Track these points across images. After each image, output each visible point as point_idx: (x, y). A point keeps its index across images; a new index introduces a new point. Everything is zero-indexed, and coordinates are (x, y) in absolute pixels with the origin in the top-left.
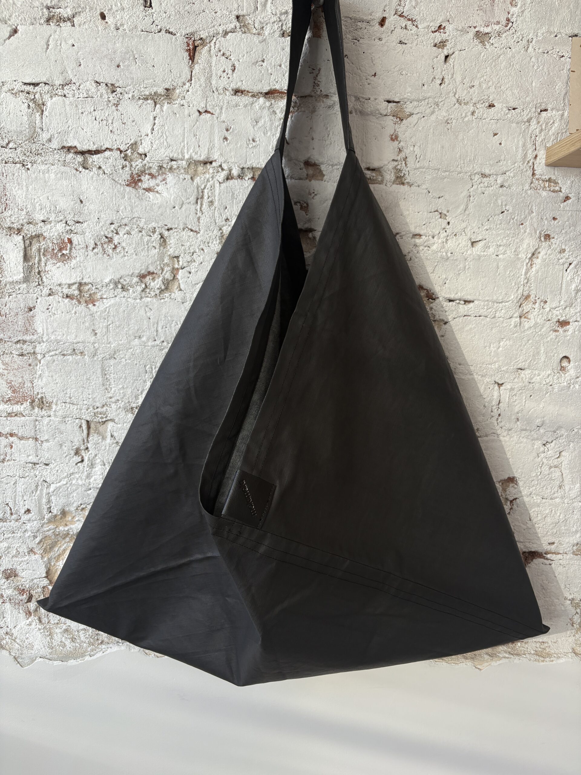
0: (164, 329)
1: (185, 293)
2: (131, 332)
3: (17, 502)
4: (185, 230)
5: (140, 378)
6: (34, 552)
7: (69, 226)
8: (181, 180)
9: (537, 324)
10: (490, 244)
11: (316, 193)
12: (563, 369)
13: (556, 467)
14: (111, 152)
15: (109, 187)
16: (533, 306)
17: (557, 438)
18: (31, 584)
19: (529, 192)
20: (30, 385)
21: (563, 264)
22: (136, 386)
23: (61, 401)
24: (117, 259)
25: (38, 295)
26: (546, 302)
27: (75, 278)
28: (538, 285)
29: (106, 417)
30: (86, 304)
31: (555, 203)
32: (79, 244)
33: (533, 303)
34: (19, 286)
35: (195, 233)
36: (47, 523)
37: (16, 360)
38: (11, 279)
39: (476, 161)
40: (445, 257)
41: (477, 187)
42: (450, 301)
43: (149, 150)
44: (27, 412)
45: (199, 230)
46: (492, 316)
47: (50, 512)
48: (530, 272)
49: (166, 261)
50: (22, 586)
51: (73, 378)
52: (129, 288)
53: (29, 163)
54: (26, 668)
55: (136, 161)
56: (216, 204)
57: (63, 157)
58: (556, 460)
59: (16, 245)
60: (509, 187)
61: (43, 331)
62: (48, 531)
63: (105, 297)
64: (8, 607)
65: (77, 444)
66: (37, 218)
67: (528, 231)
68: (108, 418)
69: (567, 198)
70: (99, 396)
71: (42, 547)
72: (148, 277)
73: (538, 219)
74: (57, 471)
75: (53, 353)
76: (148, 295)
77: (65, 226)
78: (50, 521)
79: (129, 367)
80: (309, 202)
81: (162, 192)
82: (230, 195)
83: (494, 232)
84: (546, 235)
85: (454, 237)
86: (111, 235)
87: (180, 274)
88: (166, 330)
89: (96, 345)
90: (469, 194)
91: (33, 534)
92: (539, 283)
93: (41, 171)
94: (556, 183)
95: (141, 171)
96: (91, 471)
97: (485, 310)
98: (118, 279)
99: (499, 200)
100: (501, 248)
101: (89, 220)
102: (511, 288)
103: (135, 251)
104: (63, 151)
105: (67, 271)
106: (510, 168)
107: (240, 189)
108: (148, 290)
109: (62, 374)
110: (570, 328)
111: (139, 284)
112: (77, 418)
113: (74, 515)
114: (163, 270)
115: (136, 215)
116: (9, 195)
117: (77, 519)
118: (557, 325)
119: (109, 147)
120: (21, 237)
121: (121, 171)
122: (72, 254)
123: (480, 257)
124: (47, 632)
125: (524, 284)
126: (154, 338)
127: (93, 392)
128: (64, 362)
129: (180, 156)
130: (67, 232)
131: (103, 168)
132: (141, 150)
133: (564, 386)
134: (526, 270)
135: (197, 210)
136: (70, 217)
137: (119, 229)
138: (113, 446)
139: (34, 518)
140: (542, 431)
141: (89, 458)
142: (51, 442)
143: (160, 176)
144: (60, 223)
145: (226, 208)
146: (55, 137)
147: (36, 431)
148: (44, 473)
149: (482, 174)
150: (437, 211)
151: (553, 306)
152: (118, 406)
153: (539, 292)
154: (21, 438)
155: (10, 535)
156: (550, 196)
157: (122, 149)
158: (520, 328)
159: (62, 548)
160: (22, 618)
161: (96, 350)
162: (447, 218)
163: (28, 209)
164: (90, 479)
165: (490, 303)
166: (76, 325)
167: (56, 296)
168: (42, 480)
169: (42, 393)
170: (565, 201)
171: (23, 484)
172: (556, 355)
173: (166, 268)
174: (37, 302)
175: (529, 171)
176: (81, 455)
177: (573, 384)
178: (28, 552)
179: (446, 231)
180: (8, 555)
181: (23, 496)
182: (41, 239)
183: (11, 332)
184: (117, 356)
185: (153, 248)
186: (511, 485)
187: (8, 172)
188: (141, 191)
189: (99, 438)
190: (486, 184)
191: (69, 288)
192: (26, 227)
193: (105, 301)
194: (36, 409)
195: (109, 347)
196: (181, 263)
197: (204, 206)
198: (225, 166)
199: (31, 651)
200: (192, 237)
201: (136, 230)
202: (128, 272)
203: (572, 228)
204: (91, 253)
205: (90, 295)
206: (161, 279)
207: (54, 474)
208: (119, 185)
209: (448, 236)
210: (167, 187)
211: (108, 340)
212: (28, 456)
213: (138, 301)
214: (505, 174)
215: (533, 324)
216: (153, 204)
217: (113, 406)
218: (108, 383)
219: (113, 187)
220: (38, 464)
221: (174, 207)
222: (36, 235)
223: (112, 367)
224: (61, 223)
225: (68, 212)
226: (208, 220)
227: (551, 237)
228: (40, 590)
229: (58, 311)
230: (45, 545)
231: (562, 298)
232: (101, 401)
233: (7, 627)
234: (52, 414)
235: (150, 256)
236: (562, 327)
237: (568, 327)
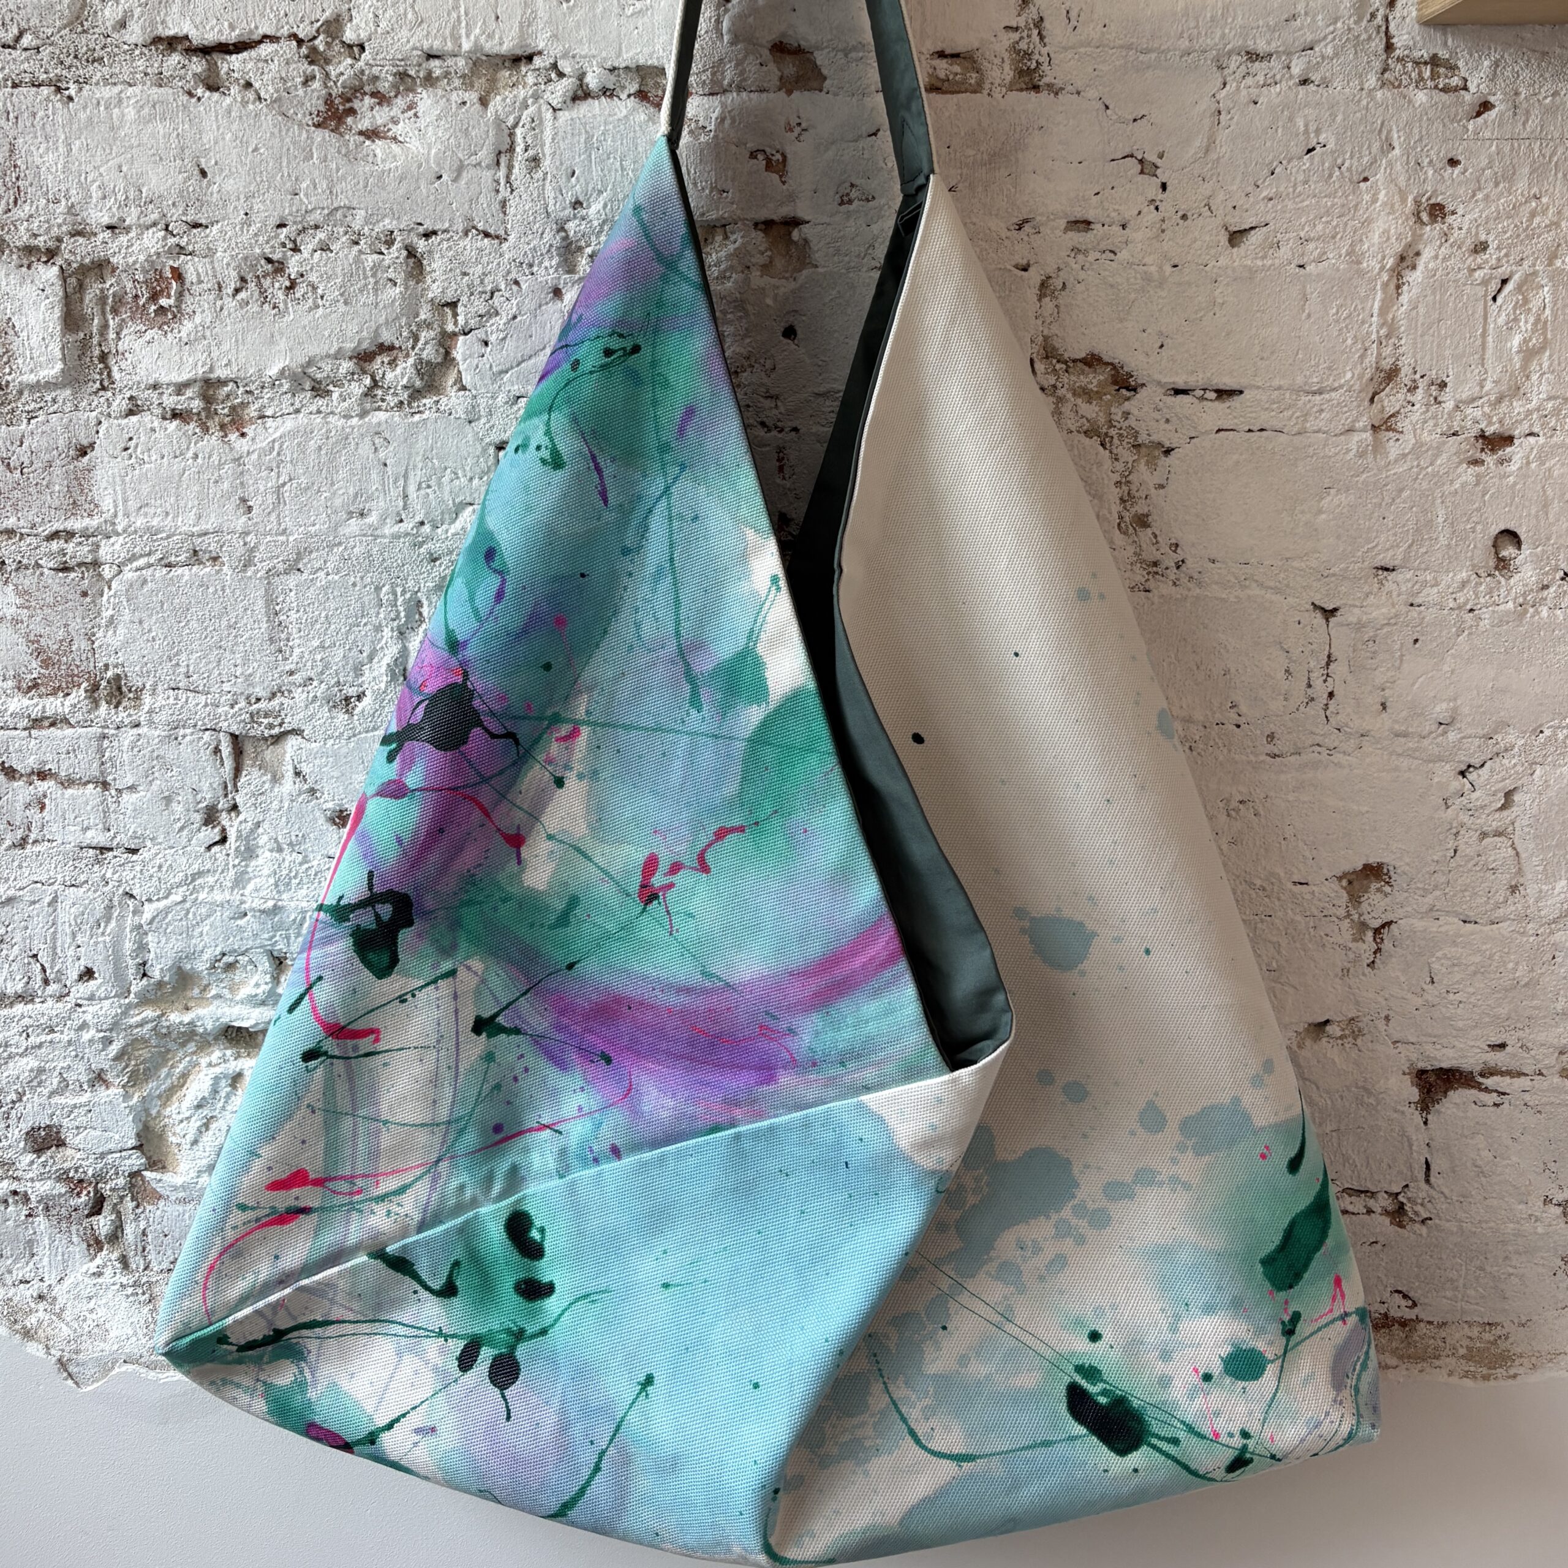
0: (422, 492)
1: (475, 397)
2: (338, 502)
3: (59, 950)
4: (470, 234)
5: (364, 621)
6: (105, 1081)
7: (174, 236)
8: (454, 106)
9: (1422, 446)
10: (1279, 235)
11: (804, 125)
12: (1502, 564)
13: (1499, 834)
14: (275, 45)
15: (272, 133)
16: (1410, 397)
17: (1498, 754)
18: (99, 1166)
19: (1379, 94)
20: (84, 645)
21: (1485, 282)
22: (355, 641)
23: (166, 686)
24: (296, 315)
25: (101, 413)
26: (1443, 385)
27: (191, 367)
28: (1419, 340)
29: (281, 725)
30: (222, 434)
31: (1452, 121)
32: (200, 282)
33: (1409, 391)
34: (54, 394)
35: (496, 241)
36: (137, 1005)
37: (50, 581)
38: (32, 376)
39: (1230, 20)
40: (1156, 276)
41: (1238, 88)
42: (1178, 392)
43: (370, 35)
44: (79, 716)
45: (506, 233)
46: (1295, 430)
47: (144, 975)
48: (1395, 308)
49: (423, 317)
50: (76, 1171)
51: (194, 624)
52: (331, 387)
53: (72, 85)
54: (89, 1388)
55: (340, 62)
56: (546, 163)
57: (156, 65)
58: (1497, 815)
59: (43, 290)
60: (1326, 83)
61: (116, 506)
62: (141, 1025)
63: (269, 412)
64: (42, 1227)
65: (208, 796)
66: (94, 220)
67: (1382, 196)
68: (286, 727)
69: (1485, 106)
70: (261, 671)
71: (124, 1069)
72: (379, 359)
73: (1408, 163)
74: (160, 867)
75: (142, 562)
76: (380, 403)
77: (165, 238)
78: (144, 1000)
79: (335, 593)
80: (789, 150)
81: (408, 140)
82: (582, 140)
83: (1290, 205)
84: (1433, 206)
85: (1181, 222)
86: (280, 255)
87: (461, 349)
88: (428, 494)
89: (248, 539)
90: (1214, 106)
91: (102, 1034)
92: (1422, 336)
93: (102, 103)
94: (1453, 68)
95: (351, 88)
96: (247, 866)
97: (1273, 414)
98: (302, 366)
99: (1298, 120)
100: (1311, 246)
101: (224, 219)
102: (1343, 352)
103: (342, 295)
104: (157, 50)
105: (170, 350)
106: (1322, 35)
107: (605, 123)
108: (379, 392)
109: (165, 615)
110: (1516, 452)
111: (356, 377)
112: (207, 730)
113: (205, 982)
114: (416, 339)
115: (342, 201)
116: (23, 167)
117: (213, 992)
118: (1479, 445)
119: (269, 33)
120: (55, 270)
121: (301, 92)
122: (183, 306)
123: (1252, 272)
124: (144, 1293)
125: (1379, 337)
126: (398, 514)
127: (246, 661)
128: (169, 585)
129: (449, 46)
130: (170, 252)
131: (257, 85)
132: (349, 35)
133: (1507, 613)
134: (1383, 301)
135: (498, 182)
136: (175, 214)
137: (299, 240)
138: (300, 800)
139: (101, 993)
140: (1452, 736)
141: (239, 831)
142: (142, 793)
143: (400, 97)
144: (151, 231)
145: (574, 173)
146: (136, 16)
147: (103, 764)
148: (127, 874)
149: (1248, 53)
150: (1132, 156)
151: (1464, 396)
152: (311, 695)
153: (1422, 358)
154: (68, 782)
155: (43, 1038)
156: (1436, 103)
157: (301, 36)
158: (1375, 458)
159: (178, 1070)
160: (77, 1256)
161: (252, 550)
162: (1159, 172)
163: (73, 199)
164: (244, 888)
165: (1287, 395)
166: (196, 488)
167: (146, 417)
168: (121, 891)
169: (116, 666)
170: (1479, 114)
171: (74, 904)
172: (1479, 527)
173: (423, 334)
174: (98, 432)
175: (1377, 40)
176: (219, 823)
177: (1533, 606)
178: (88, 1081)
179: (1157, 208)
180: (39, 1090)
181: (74, 935)
182: (107, 272)
183: (34, 511)
184: (305, 565)
185: (390, 284)
186: (1374, 886)
187: (19, 109)
188: (353, 139)
189: (265, 778)
190: (1261, 79)
191: (178, 395)
192: (67, 244)
193: (270, 422)
194: (103, 708)
195: (283, 543)
196: (461, 319)
197: (516, 171)
198: (565, 66)
199: (102, 1344)
200: (487, 251)
201: (344, 239)
202: (326, 347)
203: (1502, 185)
204: (230, 303)
205: (233, 408)
206: (411, 361)
207: (152, 876)
208: (296, 127)
209: (1163, 221)
210: (418, 125)
211: (280, 524)
212: (85, 829)
213: (355, 421)
214: (1311, 49)
215: (1410, 446)
216: (383, 172)
217: (298, 693)
218: (283, 636)
219: (280, 131)
220: (111, 849)
221: (440, 177)
222: (93, 262)
223: (292, 594)
224: (154, 229)
225: (170, 202)
226: (527, 208)
227: (1446, 210)
228: (121, 1181)
229: (152, 452)
230: (133, 1063)
231: (1486, 372)
232: (266, 683)
233: (41, 1280)
234: (142, 719)
235: (381, 305)
236: (1492, 450)
237: (1508, 450)
